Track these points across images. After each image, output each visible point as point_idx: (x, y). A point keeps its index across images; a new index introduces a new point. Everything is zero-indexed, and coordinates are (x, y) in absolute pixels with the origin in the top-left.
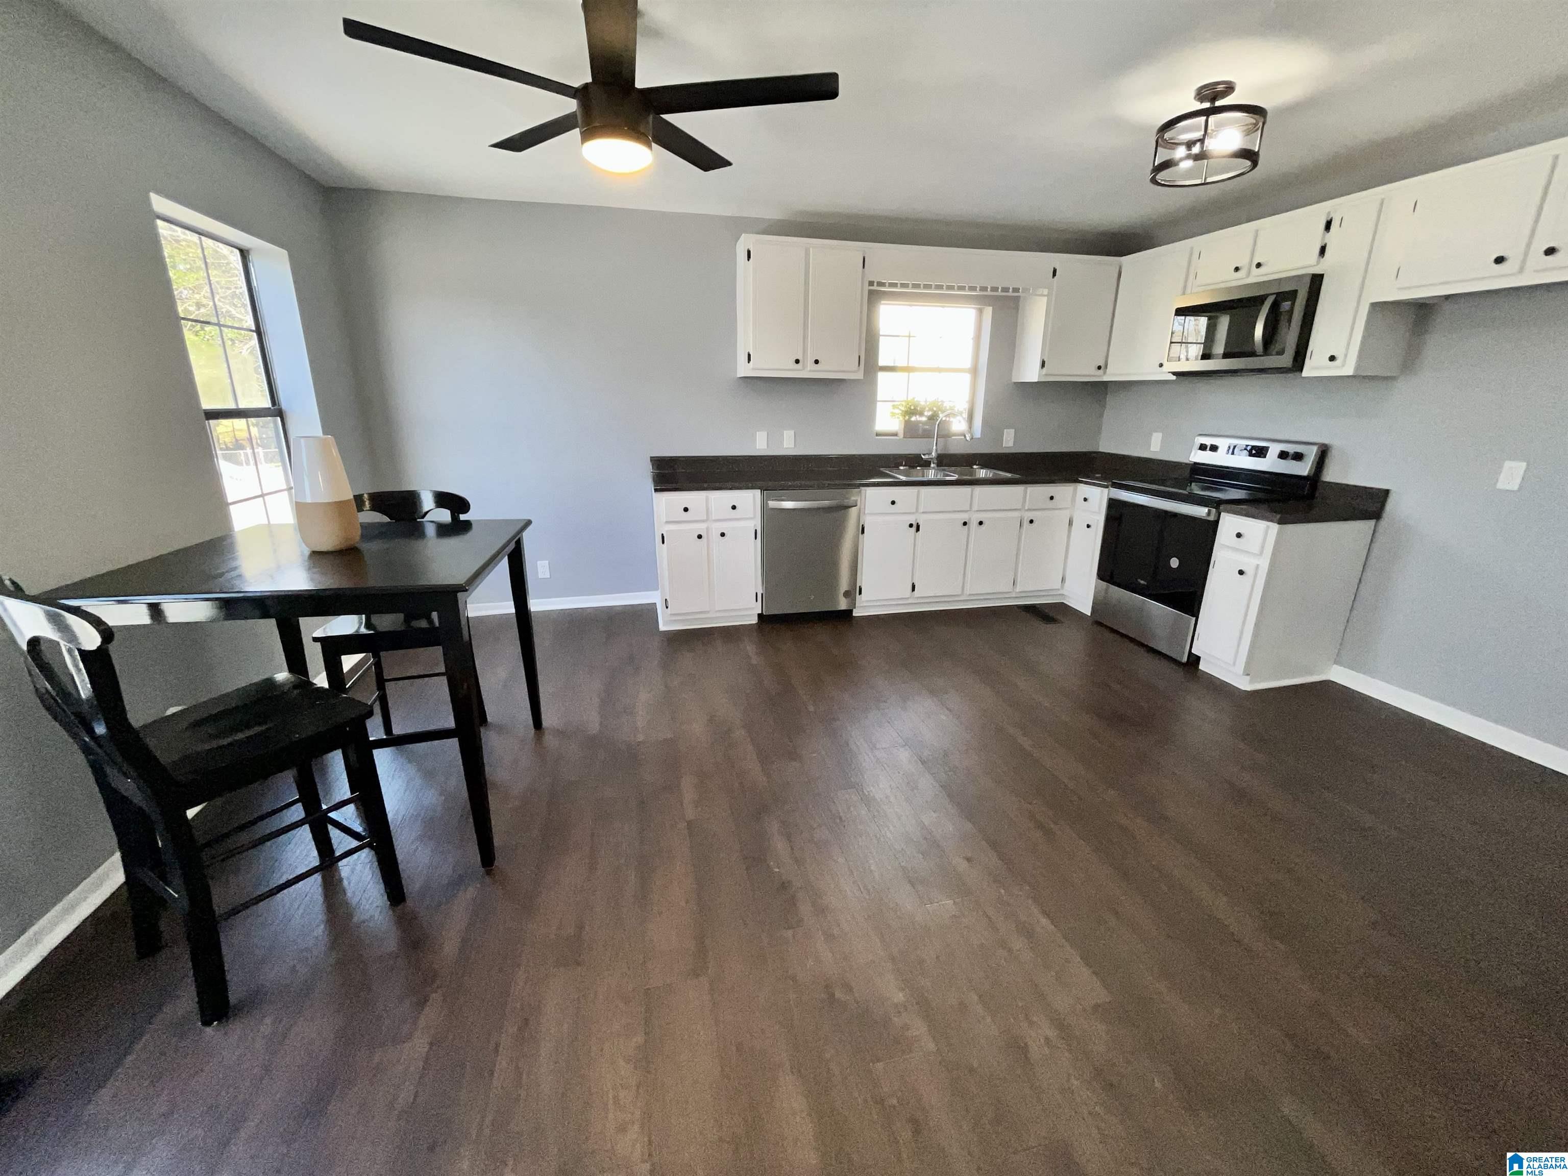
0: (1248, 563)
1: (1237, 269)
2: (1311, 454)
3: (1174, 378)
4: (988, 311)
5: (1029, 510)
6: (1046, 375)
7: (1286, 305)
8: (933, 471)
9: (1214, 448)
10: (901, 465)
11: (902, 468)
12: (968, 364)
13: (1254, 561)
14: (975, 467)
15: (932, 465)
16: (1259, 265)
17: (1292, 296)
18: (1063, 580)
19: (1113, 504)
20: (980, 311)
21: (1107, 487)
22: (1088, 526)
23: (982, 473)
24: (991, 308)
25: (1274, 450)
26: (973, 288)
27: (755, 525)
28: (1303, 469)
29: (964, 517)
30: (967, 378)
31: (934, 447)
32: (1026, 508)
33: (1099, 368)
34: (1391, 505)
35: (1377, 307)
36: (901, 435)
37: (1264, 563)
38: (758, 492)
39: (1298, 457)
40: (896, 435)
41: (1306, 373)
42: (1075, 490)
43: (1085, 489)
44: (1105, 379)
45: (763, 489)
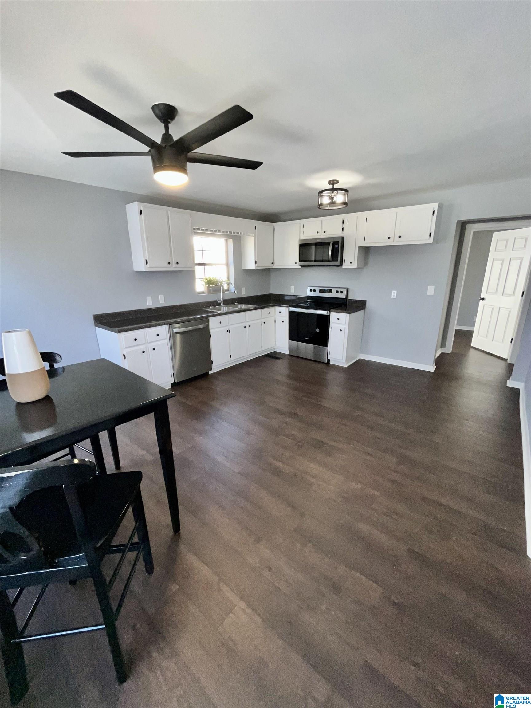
0: (342, 327)
1: (318, 232)
2: (345, 291)
3: (301, 267)
4: (231, 241)
5: (263, 318)
6: (257, 266)
7: (336, 246)
8: (224, 307)
9: (315, 291)
10: (211, 306)
12: (224, 261)
13: (344, 326)
14: (236, 304)
15: (222, 305)
16: (324, 232)
17: (337, 243)
18: (276, 343)
19: (291, 313)
20: (227, 241)
21: (287, 307)
22: (283, 322)
23: (241, 306)
24: (232, 240)
25: (334, 291)
26: (223, 232)
27: (168, 342)
28: (343, 296)
29: (244, 325)
30: (225, 267)
31: (222, 297)
33: (272, 263)
34: (368, 305)
35: (360, 248)
36: (207, 293)
37: (347, 326)
39: (341, 292)
40: (203, 293)
41: (344, 267)
42: (275, 309)
43: (278, 309)
44: (274, 267)
45: (169, 324)
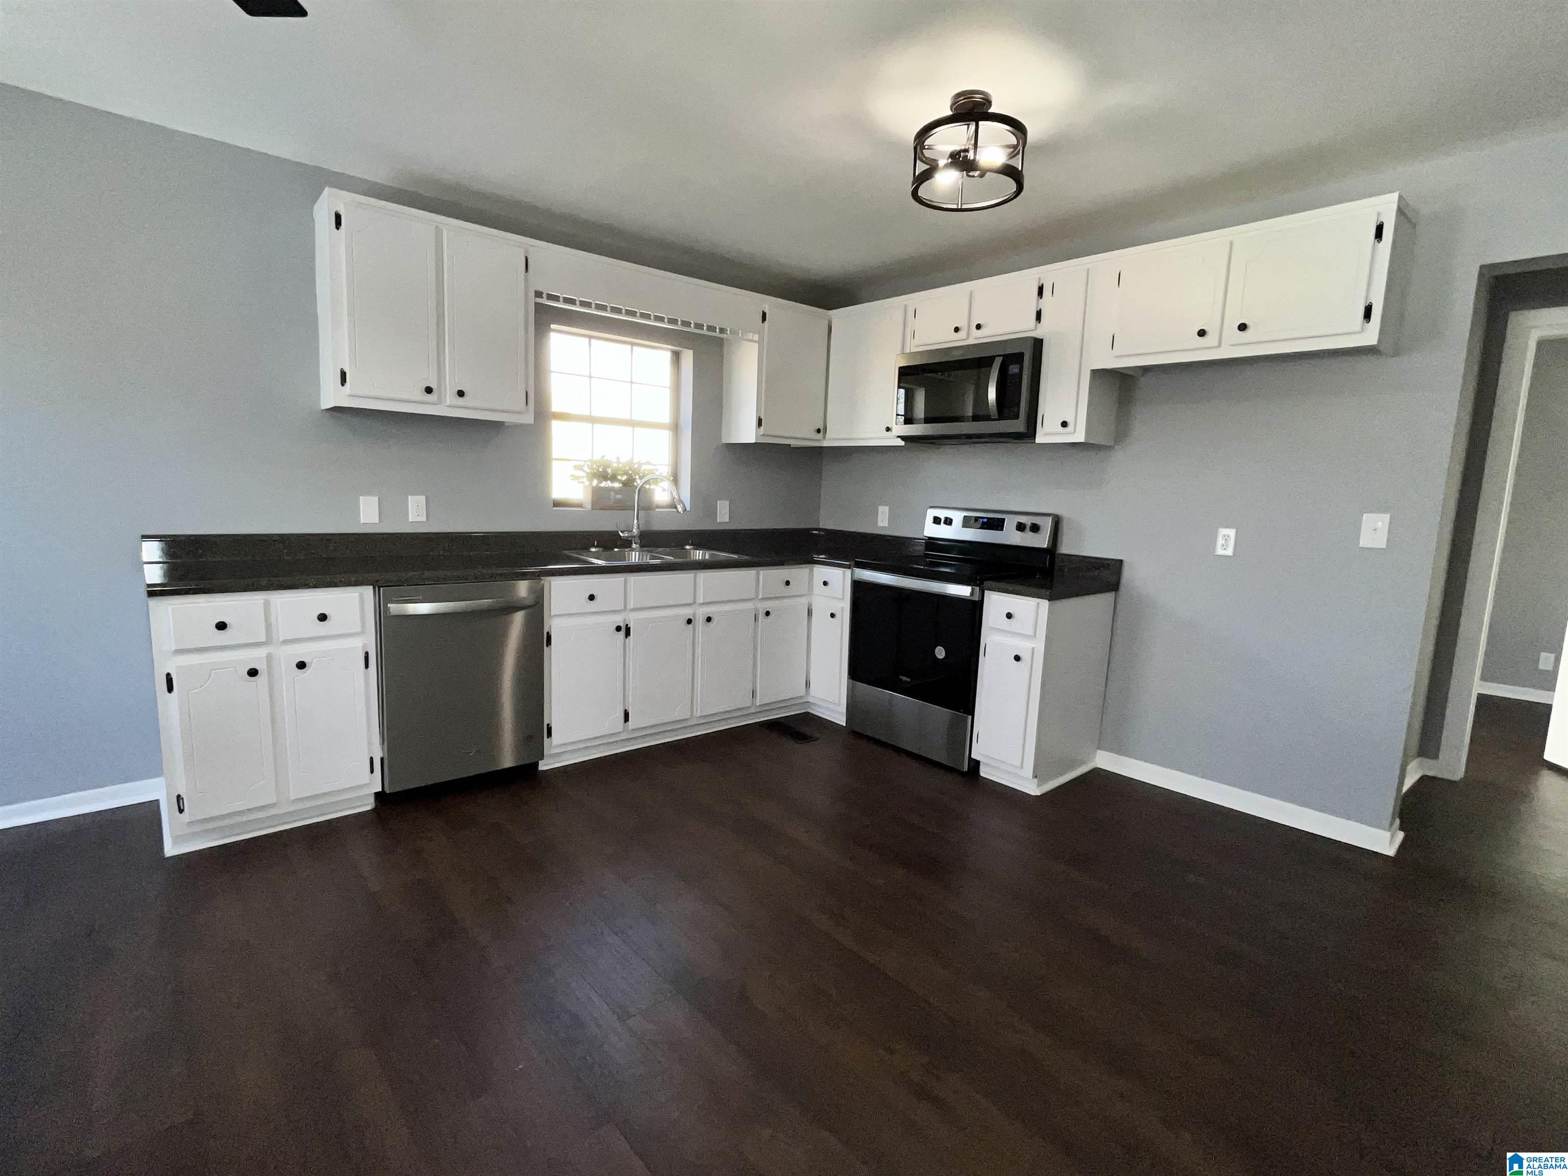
0: (1023, 647)
1: (957, 330)
2: (1047, 525)
3: (902, 443)
4: (688, 357)
5: (764, 599)
6: (763, 435)
7: (1014, 369)
8: (637, 553)
9: (948, 521)
10: (593, 546)
11: (593, 550)
12: (665, 417)
13: (1029, 644)
14: (688, 547)
15: (634, 546)
16: (979, 327)
17: (1018, 358)
18: (808, 684)
19: (858, 587)
20: (676, 356)
21: (849, 567)
22: (833, 615)
23: (699, 555)
24: (691, 352)
25: (1010, 523)
27: (364, 645)
28: (1041, 541)
29: (687, 612)
30: (666, 436)
31: (636, 521)
32: (760, 597)
33: (819, 431)
34: (1127, 574)
35: (1097, 374)
36: (589, 507)
37: (1040, 645)
38: (368, 592)
39: (1035, 528)
40: (580, 506)
41: (1039, 440)
42: (812, 570)
43: (822, 572)
44: (826, 444)
45: (377, 585)
